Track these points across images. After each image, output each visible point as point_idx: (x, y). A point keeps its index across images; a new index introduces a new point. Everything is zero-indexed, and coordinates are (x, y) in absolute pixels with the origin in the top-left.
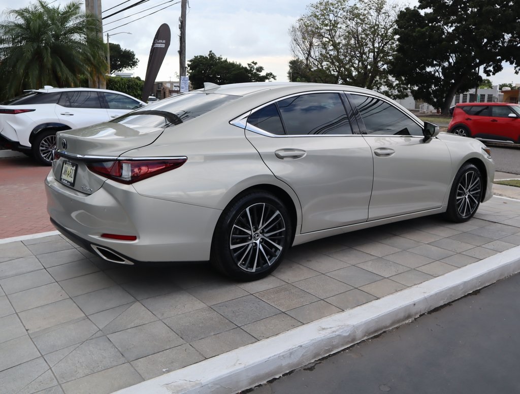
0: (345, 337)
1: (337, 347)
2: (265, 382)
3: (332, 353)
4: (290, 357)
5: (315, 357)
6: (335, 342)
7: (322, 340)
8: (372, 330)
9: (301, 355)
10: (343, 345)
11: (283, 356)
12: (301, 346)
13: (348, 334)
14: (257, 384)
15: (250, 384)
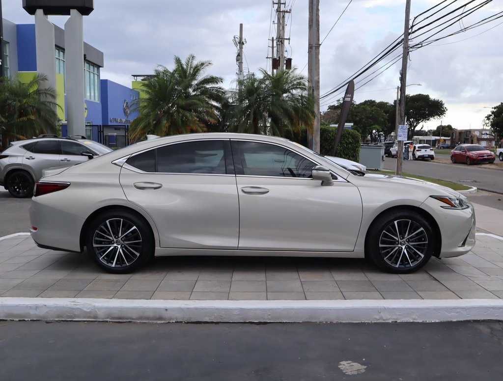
0: (86, 312)
1: (79, 317)
2: (17, 320)
3: (74, 320)
4: (36, 310)
5: (58, 317)
6: (77, 313)
7: (64, 307)
8: (116, 316)
9: (45, 312)
10: (84, 317)
11: (30, 307)
12: (45, 305)
13: (89, 310)
14: (11, 319)
15: (6, 317)
